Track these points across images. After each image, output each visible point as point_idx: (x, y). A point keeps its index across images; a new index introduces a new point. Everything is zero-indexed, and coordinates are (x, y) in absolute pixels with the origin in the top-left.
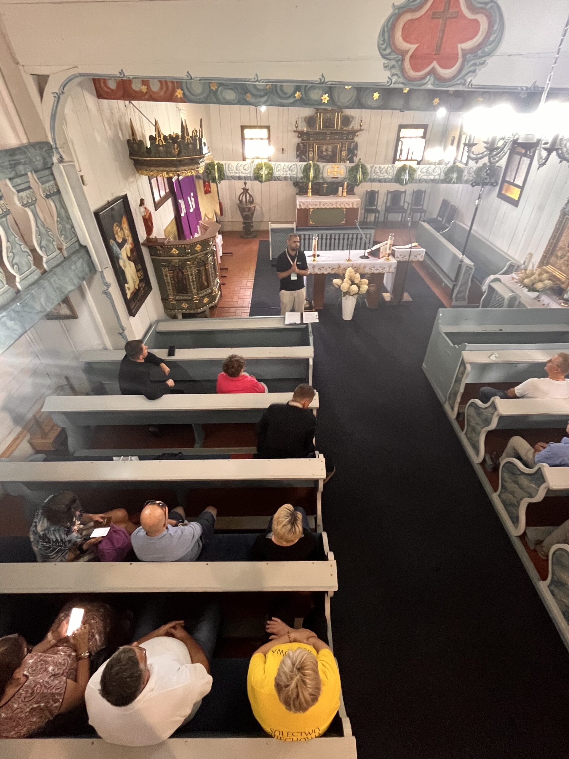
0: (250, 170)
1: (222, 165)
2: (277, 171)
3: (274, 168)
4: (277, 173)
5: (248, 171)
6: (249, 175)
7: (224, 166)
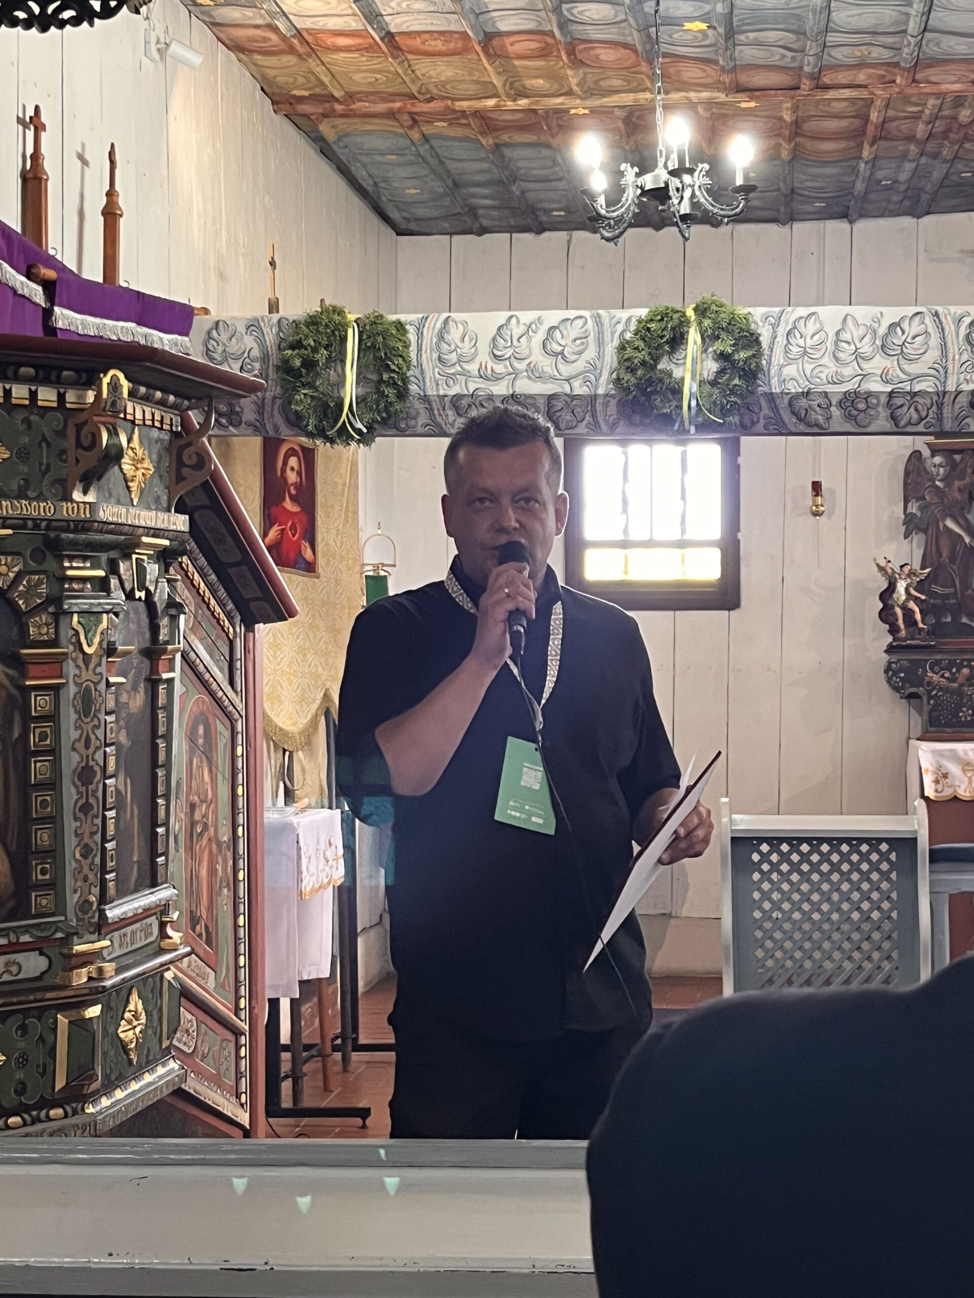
0: (591, 353)
1: (400, 326)
2: (790, 361)
3: (765, 341)
4: (791, 371)
5: (580, 365)
6: (579, 389)
7: (412, 336)
